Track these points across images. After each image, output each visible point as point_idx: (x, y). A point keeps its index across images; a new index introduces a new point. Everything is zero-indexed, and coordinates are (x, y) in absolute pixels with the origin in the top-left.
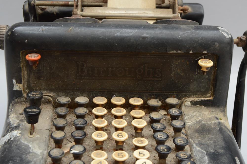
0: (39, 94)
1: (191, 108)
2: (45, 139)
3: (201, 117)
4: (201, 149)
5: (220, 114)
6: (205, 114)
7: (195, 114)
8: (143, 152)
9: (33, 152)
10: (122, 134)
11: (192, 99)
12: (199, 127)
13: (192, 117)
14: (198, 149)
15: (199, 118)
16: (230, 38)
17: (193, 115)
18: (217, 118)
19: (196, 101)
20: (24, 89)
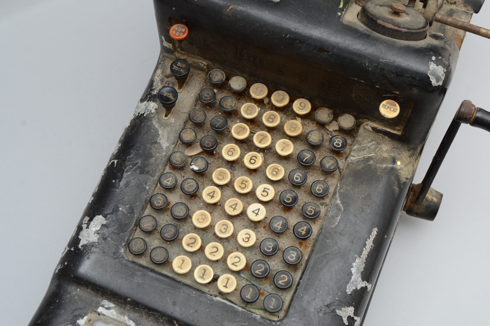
0: (185, 68)
1: (372, 133)
2: (178, 127)
3: (375, 153)
4: (341, 204)
5: (405, 154)
6: (383, 149)
7: (369, 145)
8: (269, 190)
9: (159, 143)
10: (256, 158)
11: (375, 125)
12: (362, 168)
13: (364, 148)
14: (339, 202)
15: (371, 153)
16: (439, 86)
17: (367, 146)
18: (394, 162)
19: (379, 130)
20: (174, 47)
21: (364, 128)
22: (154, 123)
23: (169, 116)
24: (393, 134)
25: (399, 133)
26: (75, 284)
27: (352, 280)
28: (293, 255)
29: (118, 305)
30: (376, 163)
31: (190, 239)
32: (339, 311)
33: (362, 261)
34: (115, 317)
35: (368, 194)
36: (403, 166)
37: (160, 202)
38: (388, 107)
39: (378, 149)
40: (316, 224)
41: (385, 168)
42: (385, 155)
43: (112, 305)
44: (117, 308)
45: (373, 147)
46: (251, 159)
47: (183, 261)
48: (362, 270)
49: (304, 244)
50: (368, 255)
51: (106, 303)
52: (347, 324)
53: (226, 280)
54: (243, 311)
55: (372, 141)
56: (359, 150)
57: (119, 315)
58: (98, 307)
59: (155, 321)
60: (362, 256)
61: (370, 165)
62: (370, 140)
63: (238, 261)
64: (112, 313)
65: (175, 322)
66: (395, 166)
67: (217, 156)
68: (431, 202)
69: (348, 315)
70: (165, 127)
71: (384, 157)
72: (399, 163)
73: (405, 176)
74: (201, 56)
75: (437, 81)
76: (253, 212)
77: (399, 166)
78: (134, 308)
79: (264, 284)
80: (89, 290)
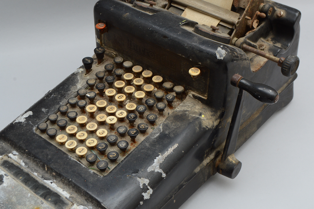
0: (102, 51)
1: (193, 99)
4: (162, 128)
5: (209, 113)
6: (196, 108)
8: (123, 113)
10: (122, 97)
11: (194, 93)
12: (181, 114)
13: (186, 106)
15: (189, 109)
16: (221, 59)
17: (188, 105)
18: (200, 114)
19: (196, 96)
20: (102, 43)
21: (189, 96)
22: (78, 77)
23: (87, 75)
24: (203, 99)
25: (206, 98)
26: (3, 140)
27: (152, 165)
28: (123, 144)
29: (20, 154)
30: (190, 114)
31: (72, 128)
32: (139, 179)
33: (163, 158)
34: (16, 160)
35: (179, 127)
36: (206, 119)
37: (64, 109)
38: (194, 71)
39: (193, 107)
40: (145, 136)
41: (194, 117)
42: (196, 111)
43: (17, 154)
44: (20, 156)
45: (191, 106)
46: (119, 97)
47: (63, 137)
48: (161, 162)
49: (134, 145)
50: (167, 156)
51: (15, 152)
52: (142, 187)
53: (82, 150)
54: (85, 167)
55: (191, 103)
56: (182, 106)
57: (19, 159)
58: (9, 153)
59: (36, 165)
60: (163, 155)
61: (186, 114)
62: (191, 102)
63: (92, 142)
64: (15, 158)
65: (46, 165)
66: (200, 117)
67: (105, 97)
68: (231, 162)
69: (144, 183)
70: (83, 79)
71: (195, 112)
72: (203, 116)
73: (206, 125)
74: (113, 49)
75: (220, 57)
76: (110, 119)
77: (203, 118)
78: (28, 156)
79: (103, 158)
80: (9, 144)
